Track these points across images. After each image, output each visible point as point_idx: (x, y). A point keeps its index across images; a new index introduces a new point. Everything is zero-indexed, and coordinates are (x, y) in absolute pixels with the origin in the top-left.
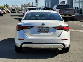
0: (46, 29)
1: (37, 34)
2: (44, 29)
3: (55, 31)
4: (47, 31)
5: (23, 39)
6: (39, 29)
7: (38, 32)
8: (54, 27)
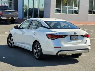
0: (77, 37)
1: (70, 41)
2: (75, 37)
3: (83, 39)
4: (78, 39)
5: (60, 47)
6: (71, 37)
7: (71, 40)
8: (82, 36)
